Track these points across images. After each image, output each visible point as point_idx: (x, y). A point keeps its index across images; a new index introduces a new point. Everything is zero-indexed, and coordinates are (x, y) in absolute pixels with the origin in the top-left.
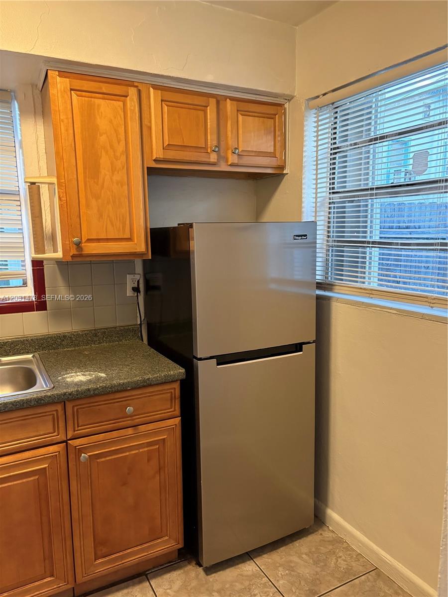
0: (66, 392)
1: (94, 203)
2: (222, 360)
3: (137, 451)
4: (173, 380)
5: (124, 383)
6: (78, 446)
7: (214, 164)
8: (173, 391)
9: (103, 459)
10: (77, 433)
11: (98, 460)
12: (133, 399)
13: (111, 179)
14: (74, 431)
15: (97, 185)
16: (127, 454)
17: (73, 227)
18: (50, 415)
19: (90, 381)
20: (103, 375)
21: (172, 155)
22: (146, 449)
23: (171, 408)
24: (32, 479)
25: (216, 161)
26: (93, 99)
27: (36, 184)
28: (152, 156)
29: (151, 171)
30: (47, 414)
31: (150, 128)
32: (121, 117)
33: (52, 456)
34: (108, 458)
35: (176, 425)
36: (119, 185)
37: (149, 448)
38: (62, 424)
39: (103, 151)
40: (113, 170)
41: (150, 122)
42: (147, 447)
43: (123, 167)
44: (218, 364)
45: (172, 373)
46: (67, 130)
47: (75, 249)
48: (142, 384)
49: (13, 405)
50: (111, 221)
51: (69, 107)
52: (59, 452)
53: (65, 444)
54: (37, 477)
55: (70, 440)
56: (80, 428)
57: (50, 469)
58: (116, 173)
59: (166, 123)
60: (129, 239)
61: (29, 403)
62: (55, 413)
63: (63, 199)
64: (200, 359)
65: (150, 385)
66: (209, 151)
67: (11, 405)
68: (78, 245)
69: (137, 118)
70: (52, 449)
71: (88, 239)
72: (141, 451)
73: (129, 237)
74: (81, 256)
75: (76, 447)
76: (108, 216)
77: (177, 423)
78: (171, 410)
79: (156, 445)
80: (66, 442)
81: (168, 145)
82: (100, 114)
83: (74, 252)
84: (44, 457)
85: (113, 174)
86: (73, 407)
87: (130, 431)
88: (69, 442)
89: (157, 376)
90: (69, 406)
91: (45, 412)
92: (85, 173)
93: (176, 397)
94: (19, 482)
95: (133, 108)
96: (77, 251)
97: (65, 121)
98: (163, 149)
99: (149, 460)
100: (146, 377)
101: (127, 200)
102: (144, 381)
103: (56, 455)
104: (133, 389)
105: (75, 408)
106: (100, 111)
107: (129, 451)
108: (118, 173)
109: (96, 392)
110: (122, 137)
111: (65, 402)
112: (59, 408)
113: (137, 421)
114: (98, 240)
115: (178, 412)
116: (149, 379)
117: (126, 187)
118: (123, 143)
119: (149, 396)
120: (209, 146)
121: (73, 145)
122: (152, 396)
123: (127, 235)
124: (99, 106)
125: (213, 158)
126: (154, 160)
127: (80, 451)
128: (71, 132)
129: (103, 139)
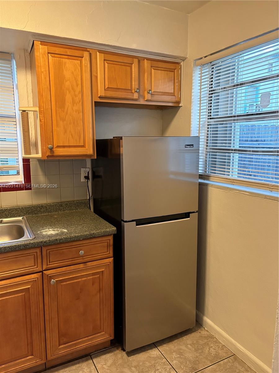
0: (42, 241)
1: (61, 123)
2: (139, 222)
3: (86, 278)
4: (109, 234)
5: (78, 236)
6: (49, 275)
7: (136, 100)
8: (108, 241)
9: (65, 283)
10: (49, 267)
11: (62, 284)
12: (84, 246)
13: (72, 109)
14: (47, 265)
15: (64, 112)
16: (80, 280)
17: (48, 138)
18: (33, 255)
19: (57, 234)
20: (66, 231)
21: (110, 94)
22: (91, 277)
23: (107, 252)
24: (21, 294)
25: (137, 98)
26: (61, 59)
27: (26, 111)
28: (98, 95)
29: (97, 104)
30: (30, 254)
31: (97, 77)
32: (79, 70)
33: (34, 281)
34: (68, 283)
35: (110, 262)
36: (77, 112)
37: (93, 277)
38: (39, 261)
39: (67, 91)
40: (74, 103)
41: (97, 73)
42: (92, 276)
43: (80, 102)
44: (137, 225)
45: (108, 230)
46: (45, 78)
47: (49, 152)
48: (89, 237)
49: (10, 248)
50: (72, 135)
51: (47, 63)
52: (38, 278)
53: (41, 273)
54: (24, 293)
55: (44, 271)
56: (50, 263)
57: (32, 289)
58: (75, 105)
59: (107, 74)
60: (83, 146)
61: (19, 247)
62: (35, 254)
63: (42, 121)
64: (126, 222)
65: (95, 237)
66: (133, 92)
68: (51, 149)
69: (89, 71)
70: (33, 276)
71: (57, 146)
72: (88, 278)
73: (83, 145)
74: (53, 156)
76: (70, 132)
77: (111, 261)
78: (107, 253)
79: (98, 275)
80: (42, 272)
81: (108, 87)
82: (66, 68)
83: (49, 153)
84: (28, 281)
85: (73, 105)
86: (47, 250)
87: (82, 266)
88: (44, 272)
89: (99, 232)
90: (44, 250)
91: (30, 253)
92: (56, 104)
93: (111, 245)
94: (12, 296)
95: (86, 65)
96: (51, 153)
97: (44, 72)
98: (105, 90)
99: (93, 284)
100: (92, 232)
101: (81, 122)
102: (91, 235)
103: (36, 280)
104: (84, 239)
105: (48, 251)
106: (66, 66)
107: (81, 278)
108: (77, 104)
109: (61, 241)
110: (79, 83)
111: (41, 247)
112: (38, 250)
113: (86, 260)
114: (64, 147)
115: (111, 254)
116: (93, 233)
117: (81, 114)
118: (80, 86)
119: (94, 244)
120: (133, 88)
121: (49, 87)
122: (96, 244)
123: (82, 144)
124: (65, 63)
125: (136, 96)
126: (99, 97)
127: (51, 278)
128: (48, 79)
129: (67, 84)
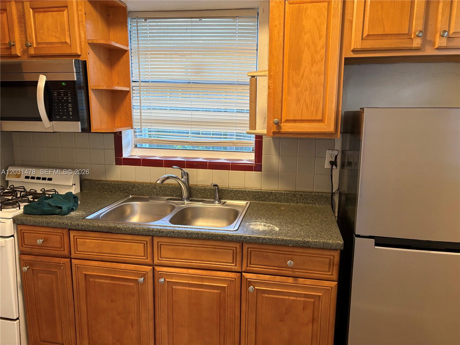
0: (242, 236)
1: (294, 90)
2: (381, 242)
3: (295, 298)
4: (331, 248)
5: (286, 240)
7: (417, 49)
8: (332, 257)
9: (267, 295)
10: (249, 269)
11: (263, 295)
12: (296, 255)
13: (311, 71)
14: (247, 267)
15: (298, 75)
16: (287, 297)
17: (275, 109)
18: (232, 250)
19: (264, 232)
20: (277, 229)
21: (369, 44)
22: (303, 299)
23: (329, 272)
24: (216, 291)
25: (420, 46)
26: (302, 4)
27: (255, 77)
28: (351, 48)
29: (349, 61)
30: (229, 248)
31: (352, 22)
32: (324, 16)
33: (231, 280)
34: (271, 296)
35: (332, 287)
36: (317, 74)
37: (305, 299)
38: (239, 259)
39: (306, 46)
40: (313, 62)
41: (353, 16)
42: (304, 297)
43: (322, 60)
44: (376, 245)
45: (331, 241)
46: (279, 33)
47: (275, 128)
48: (302, 245)
49: (207, 236)
50: (307, 106)
51: (282, 14)
52: (235, 279)
53: (240, 274)
54: (219, 291)
55: (244, 272)
56: (251, 265)
57: (228, 289)
58: (315, 64)
59: (368, 15)
60: (321, 121)
61: (217, 237)
62: (235, 249)
63: (271, 88)
64: (359, 236)
65: (309, 247)
66: (413, 37)
67: (205, 236)
68: (278, 124)
69: (339, 15)
70: (231, 275)
71: (286, 120)
72: (298, 299)
73: (321, 119)
74: (279, 133)
75: (247, 279)
76: (305, 101)
77: (333, 286)
78: (328, 273)
79: (313, 298)
80: (241, 272)
81: (368, 35)
82: (307, 16)
83: (275, 129)
84: (225, 279)
85: (312, 66)
86: (248, 248)
87: (291, 280)
89: (316, 242)
90: (246, 247)
91: (229, 247)
92: (289, 66)
93: (335, 264)
94: (208, 290)
95: (336, 6)
96: (277, 129)
97: (278, 26)
98: (362, 39)
99: (304, 309)
100: (307, 240)
101: (322, 88)
102: (304, 242)
103: (233, 280)
104: (293, 246)
105: (249, 250)
106: (307, 13)
107: (289, 296)
108: (317, 65)
109: (264, 241)
110: (324, 33)
111: (242, 243)
112: (238, 246)
113: (297, 274)
114: (295, 121)
115: (335, 276)
116: (308, 242)
117: (322, 77)
118: (324, 39)
119: (310, 256)
120: (413, 32)
121: (282, 45)
122: (313, 257)
123: (319, 117)
124: (306, 9)
125: (417, 43)
126: (352, 51)
127: (249, 283)
128: (282, 34)
129: (306, 37)
